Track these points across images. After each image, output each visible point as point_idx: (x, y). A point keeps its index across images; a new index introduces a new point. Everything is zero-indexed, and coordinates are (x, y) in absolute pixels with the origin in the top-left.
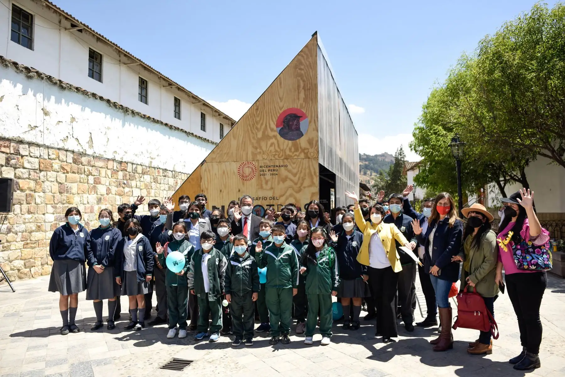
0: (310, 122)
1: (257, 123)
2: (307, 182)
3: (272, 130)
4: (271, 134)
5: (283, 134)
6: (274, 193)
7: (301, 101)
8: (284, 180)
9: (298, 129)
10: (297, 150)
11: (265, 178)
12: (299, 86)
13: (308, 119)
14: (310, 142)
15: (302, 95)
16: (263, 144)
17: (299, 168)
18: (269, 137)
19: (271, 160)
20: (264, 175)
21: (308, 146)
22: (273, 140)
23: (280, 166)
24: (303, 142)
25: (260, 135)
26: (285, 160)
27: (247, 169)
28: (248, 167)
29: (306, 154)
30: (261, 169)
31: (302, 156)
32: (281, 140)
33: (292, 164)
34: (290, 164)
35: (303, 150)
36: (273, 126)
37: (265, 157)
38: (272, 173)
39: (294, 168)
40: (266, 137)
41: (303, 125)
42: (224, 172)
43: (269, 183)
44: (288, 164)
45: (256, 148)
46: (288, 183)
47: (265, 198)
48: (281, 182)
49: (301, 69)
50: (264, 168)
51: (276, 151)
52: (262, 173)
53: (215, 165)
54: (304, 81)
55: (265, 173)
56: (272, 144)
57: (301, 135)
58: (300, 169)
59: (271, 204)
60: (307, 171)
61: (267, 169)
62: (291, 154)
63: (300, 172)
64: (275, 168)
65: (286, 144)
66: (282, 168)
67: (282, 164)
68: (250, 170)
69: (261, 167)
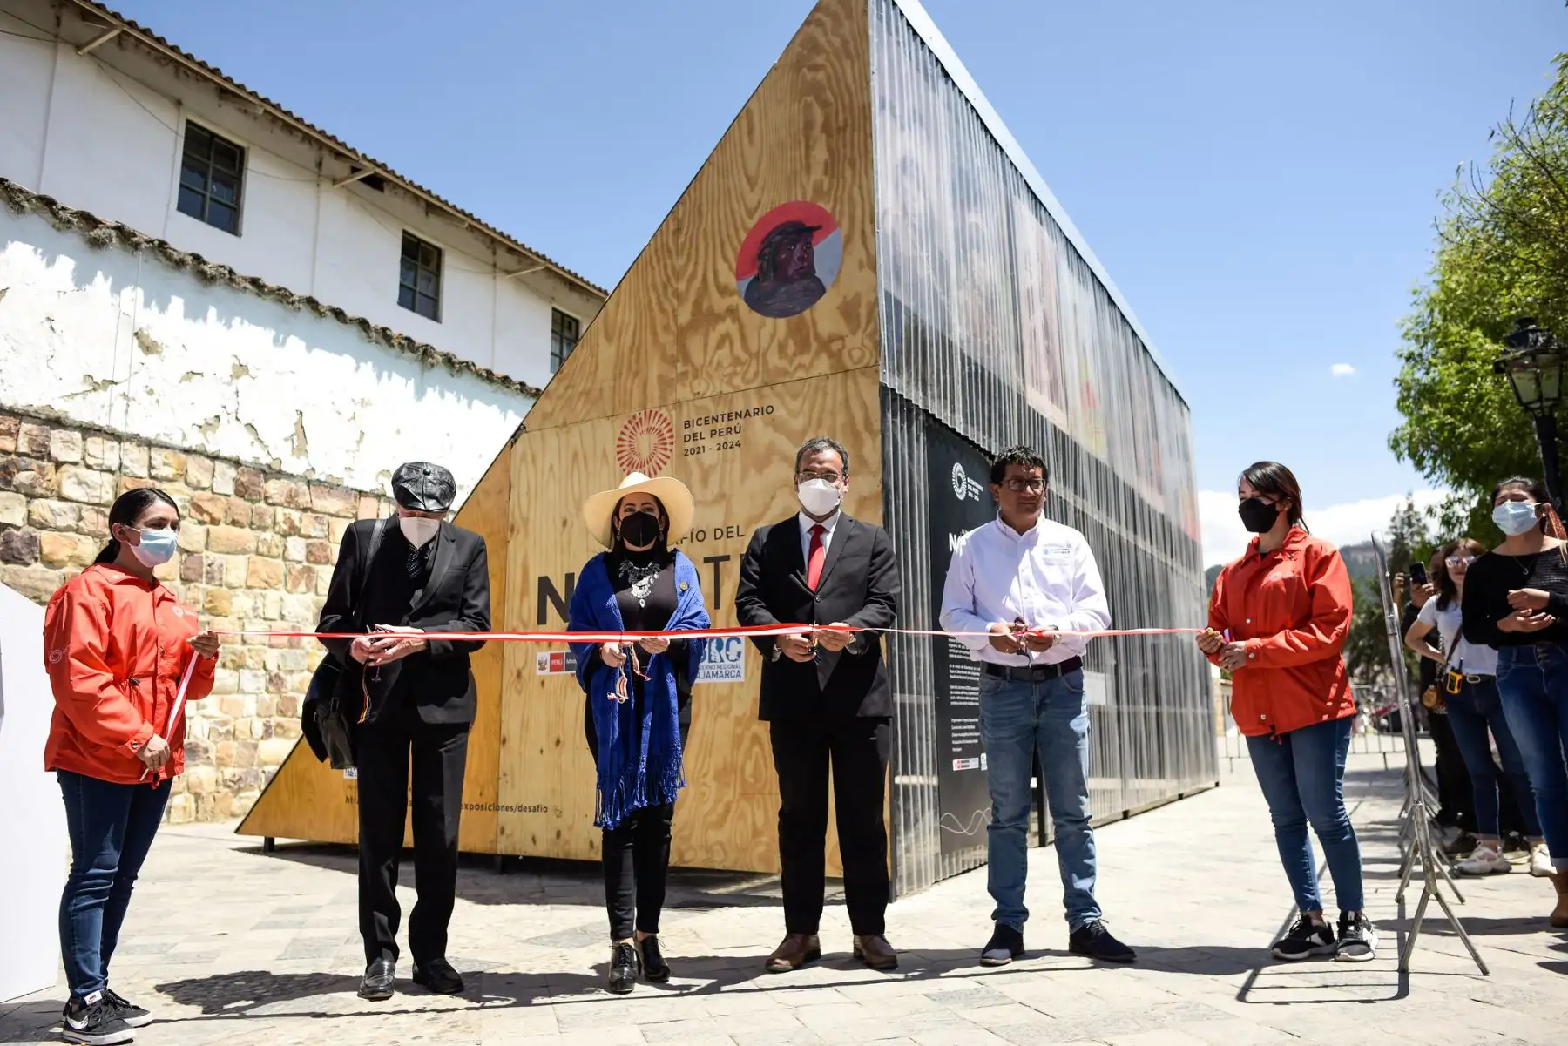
0: (848, 240)
1: (678, 277)
3: (724, 291)
4: (720, 303)
5: (758, 300)
6: (728, 513)
7: (817, 173)
8: (764, 460)
9: (808, 271)
10: (803, 347)
11: (700, 464)
12: (809, 126)
13: (842, 232)
14: (849, 311)
15: (820, 154)
16: (695, 344)
17: (811, 410)
18: (715, 318)
19: (721, 394)
20: (697, 451)
21: (841, 327)
22: (728, 326)
23: (748, 414)
24: (824, 315)
25: (685, 316)
26: (767, 390)
27: (645, 436)
28: (648, 430)
29: (836, 357)
30: (687, 431)
31: (823, 365)
32: (751, 317)
33: (788, 399)
34: (783, 403)
35: (825, 345)
36: (728, 277)
37: (700, 386)
38: (722, 440)
39: (795, 415)
40: (704, 318)
41: (824, 253)
42: (575, 455)
43: (714, 479)
44: (775, 402)
45: (674, 362)
46: (777, 471)
47: (699, 535)
48: (752, 472)
49: (816, 68)
50: (697, 429)
51: (737, 361)
52: (690, 445)
53: (550, 435)
54: (825, 105)
55: (701, 443)
56: (725, 338)
57: (820, 290)
58: (815, 415)
59: (721, 553)
60: (841, 418)
61: (704, 430)
62: (783, 364)
63: (814, 423)
64: (733, 423)
65: (769, 331)
66: (757, 421)
67: (755, 404)
68: (654, 438)
69: (687, 424)
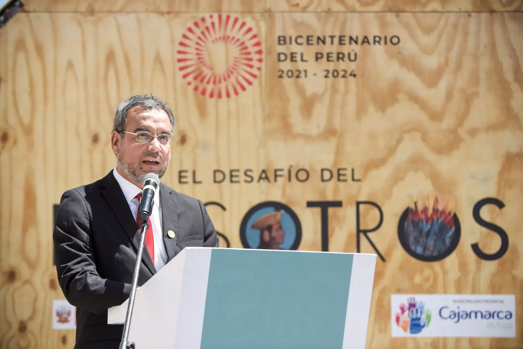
8: (386, 98)
11: (301, 91)
17: (449, 49)
19: (329, 11)
20: (296, 75)
23: (365, 40)
26: (391, 17)
27: (221, 46)
28: (226, 39)
30: (281, 49)
33: (418, 32)
34: (412, 36)
38: (331, 67)
39: (427, 51)
42: (110, 57)
43: (320, 111)
44: (403, 34)
46: (404, 112)
47: (301, 175)
48: (371, 109)
50: (295, 48)
52: (286, 66)
55: (301, 66)
58: (454, 55)
59: (331, 198)
60: (485, 64)
61: (309, 52)
63: (452, 65)
64: (346, 49)
66: (378, 50)
67: (374, 31)
68: (235, 51)
69: (282, 40)
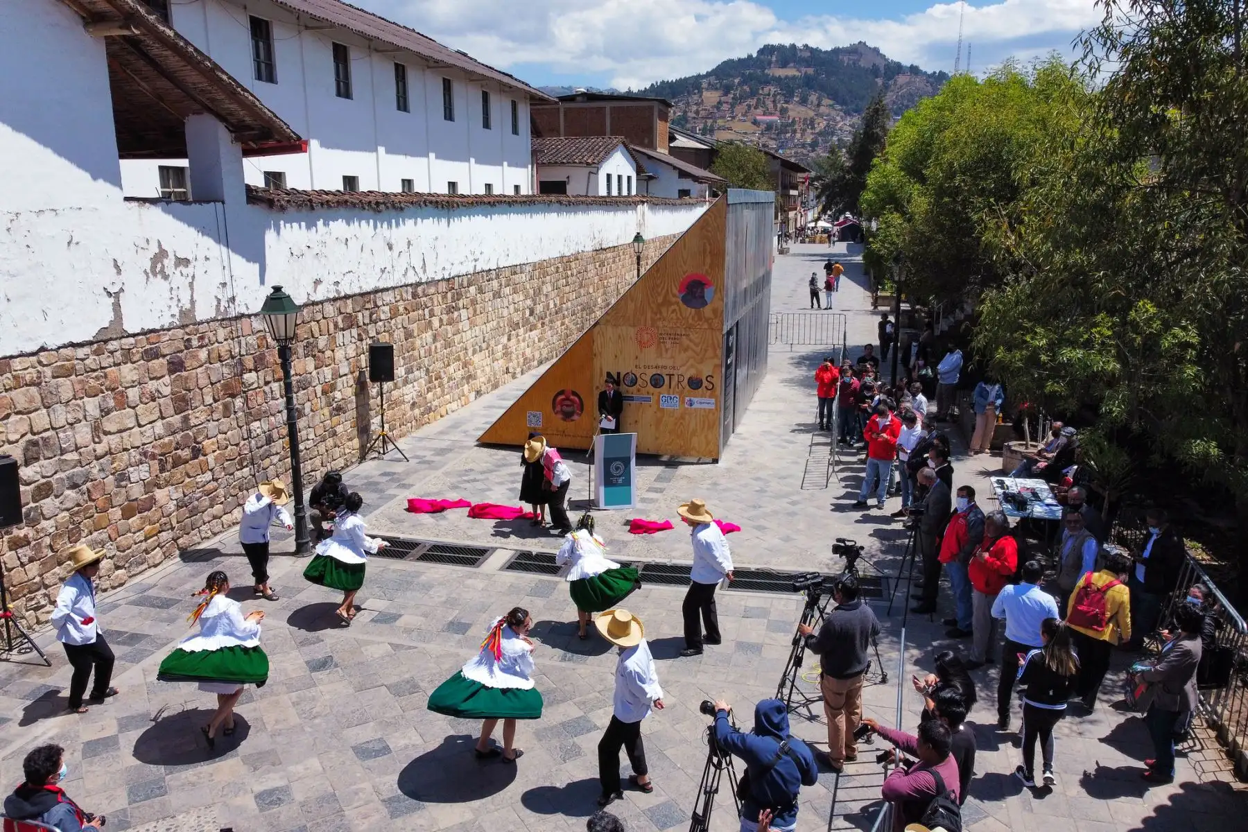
0: (716, 290)
1: (658, 286)
2: (710, 353)
3: (674, 296)
4: (674, 300)
5: (685, 301)
6: (674, 362)
7: (707, 267)
8: (686, 350)
9: (702, 297)
10: (700, 319)
11: (665, 347)
12: (705, 250)
13: (713, 288)
14: (715, 311)
15: (708, 260)
16: (664, 310)
18: (671, 304)
19: (672, 327)
20: (664, 343)
21: (712, 316)
22: (675, 307)
23: (681, 335)
24: (707, 311)
25: (660, 300)
26: (687, 329)
27: (646, 335)
28: (647, 333)
29: (710, 325)
30: (661, 336)
31: (706, 326)
32: (684, 307)
34: (693, 334)
35: (707, 320)
36: (675, 291)
37: (666, 323)
38: (673, 341)
39: (696, 338)
40: (665, 302)
41: (708, 293)
42: (620, 337)
43: (669, 352)
44: (690, 334)
45: (656, 314)
46: (690, 353)
47: (665, 367)
48: (682, 352)
49: (708, 231)
50: (664, 336)
51: (678, 319)
52: (662, 341)
53: (610, 328)
54: (710, 244)
55: (665, 341)
56: (674, 311)
57: (705, 303)
58: (702, 340)
59: (671, 373)
60: (710, 342)
61: (667, 337)
62: (693, 323)
63: (702, 342)
64: (676, 337)
65: (688, 312)
66: (684, 338)
67: (683, 333)
68: (649, 337)
69: (661, 334)
